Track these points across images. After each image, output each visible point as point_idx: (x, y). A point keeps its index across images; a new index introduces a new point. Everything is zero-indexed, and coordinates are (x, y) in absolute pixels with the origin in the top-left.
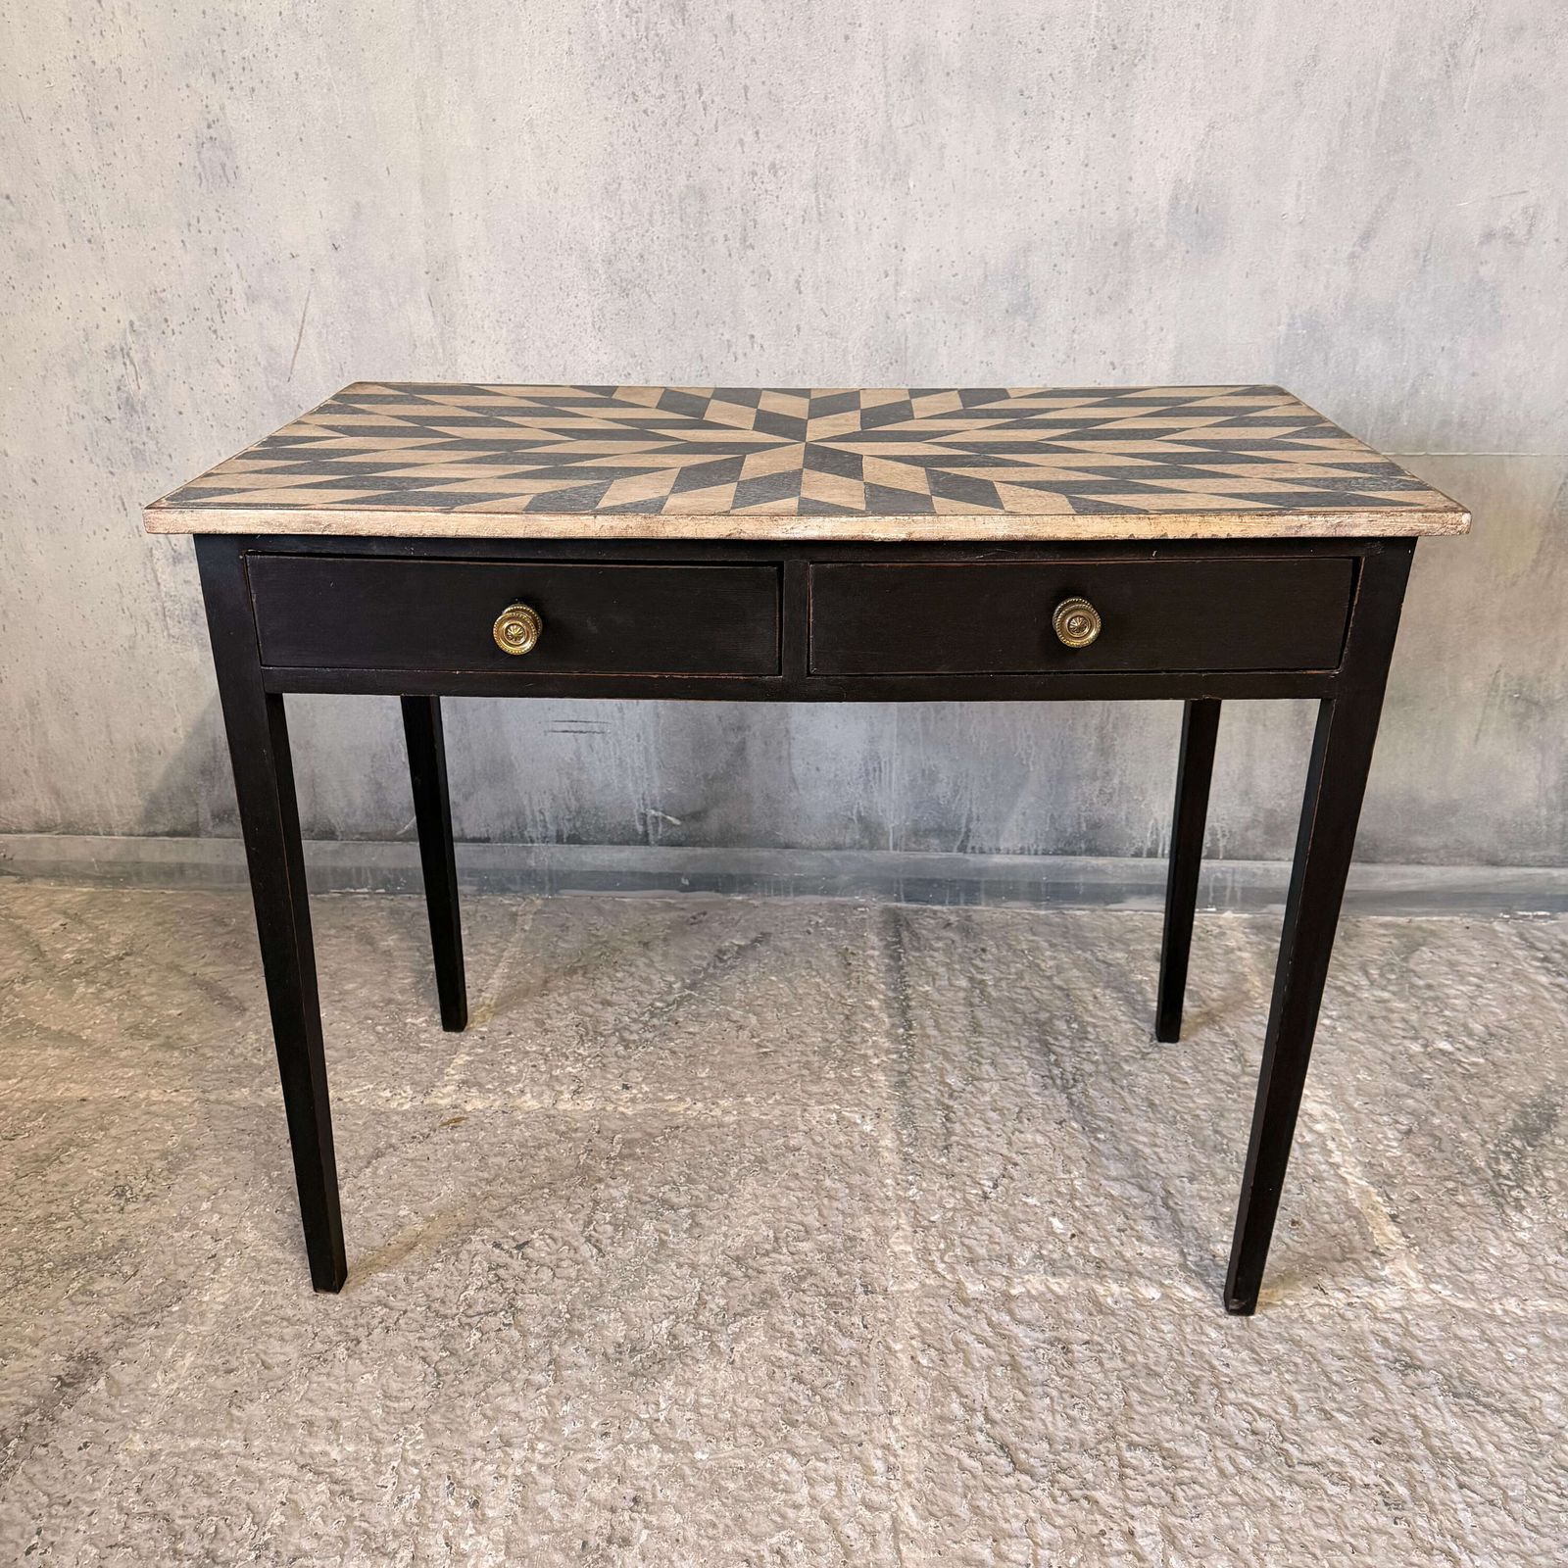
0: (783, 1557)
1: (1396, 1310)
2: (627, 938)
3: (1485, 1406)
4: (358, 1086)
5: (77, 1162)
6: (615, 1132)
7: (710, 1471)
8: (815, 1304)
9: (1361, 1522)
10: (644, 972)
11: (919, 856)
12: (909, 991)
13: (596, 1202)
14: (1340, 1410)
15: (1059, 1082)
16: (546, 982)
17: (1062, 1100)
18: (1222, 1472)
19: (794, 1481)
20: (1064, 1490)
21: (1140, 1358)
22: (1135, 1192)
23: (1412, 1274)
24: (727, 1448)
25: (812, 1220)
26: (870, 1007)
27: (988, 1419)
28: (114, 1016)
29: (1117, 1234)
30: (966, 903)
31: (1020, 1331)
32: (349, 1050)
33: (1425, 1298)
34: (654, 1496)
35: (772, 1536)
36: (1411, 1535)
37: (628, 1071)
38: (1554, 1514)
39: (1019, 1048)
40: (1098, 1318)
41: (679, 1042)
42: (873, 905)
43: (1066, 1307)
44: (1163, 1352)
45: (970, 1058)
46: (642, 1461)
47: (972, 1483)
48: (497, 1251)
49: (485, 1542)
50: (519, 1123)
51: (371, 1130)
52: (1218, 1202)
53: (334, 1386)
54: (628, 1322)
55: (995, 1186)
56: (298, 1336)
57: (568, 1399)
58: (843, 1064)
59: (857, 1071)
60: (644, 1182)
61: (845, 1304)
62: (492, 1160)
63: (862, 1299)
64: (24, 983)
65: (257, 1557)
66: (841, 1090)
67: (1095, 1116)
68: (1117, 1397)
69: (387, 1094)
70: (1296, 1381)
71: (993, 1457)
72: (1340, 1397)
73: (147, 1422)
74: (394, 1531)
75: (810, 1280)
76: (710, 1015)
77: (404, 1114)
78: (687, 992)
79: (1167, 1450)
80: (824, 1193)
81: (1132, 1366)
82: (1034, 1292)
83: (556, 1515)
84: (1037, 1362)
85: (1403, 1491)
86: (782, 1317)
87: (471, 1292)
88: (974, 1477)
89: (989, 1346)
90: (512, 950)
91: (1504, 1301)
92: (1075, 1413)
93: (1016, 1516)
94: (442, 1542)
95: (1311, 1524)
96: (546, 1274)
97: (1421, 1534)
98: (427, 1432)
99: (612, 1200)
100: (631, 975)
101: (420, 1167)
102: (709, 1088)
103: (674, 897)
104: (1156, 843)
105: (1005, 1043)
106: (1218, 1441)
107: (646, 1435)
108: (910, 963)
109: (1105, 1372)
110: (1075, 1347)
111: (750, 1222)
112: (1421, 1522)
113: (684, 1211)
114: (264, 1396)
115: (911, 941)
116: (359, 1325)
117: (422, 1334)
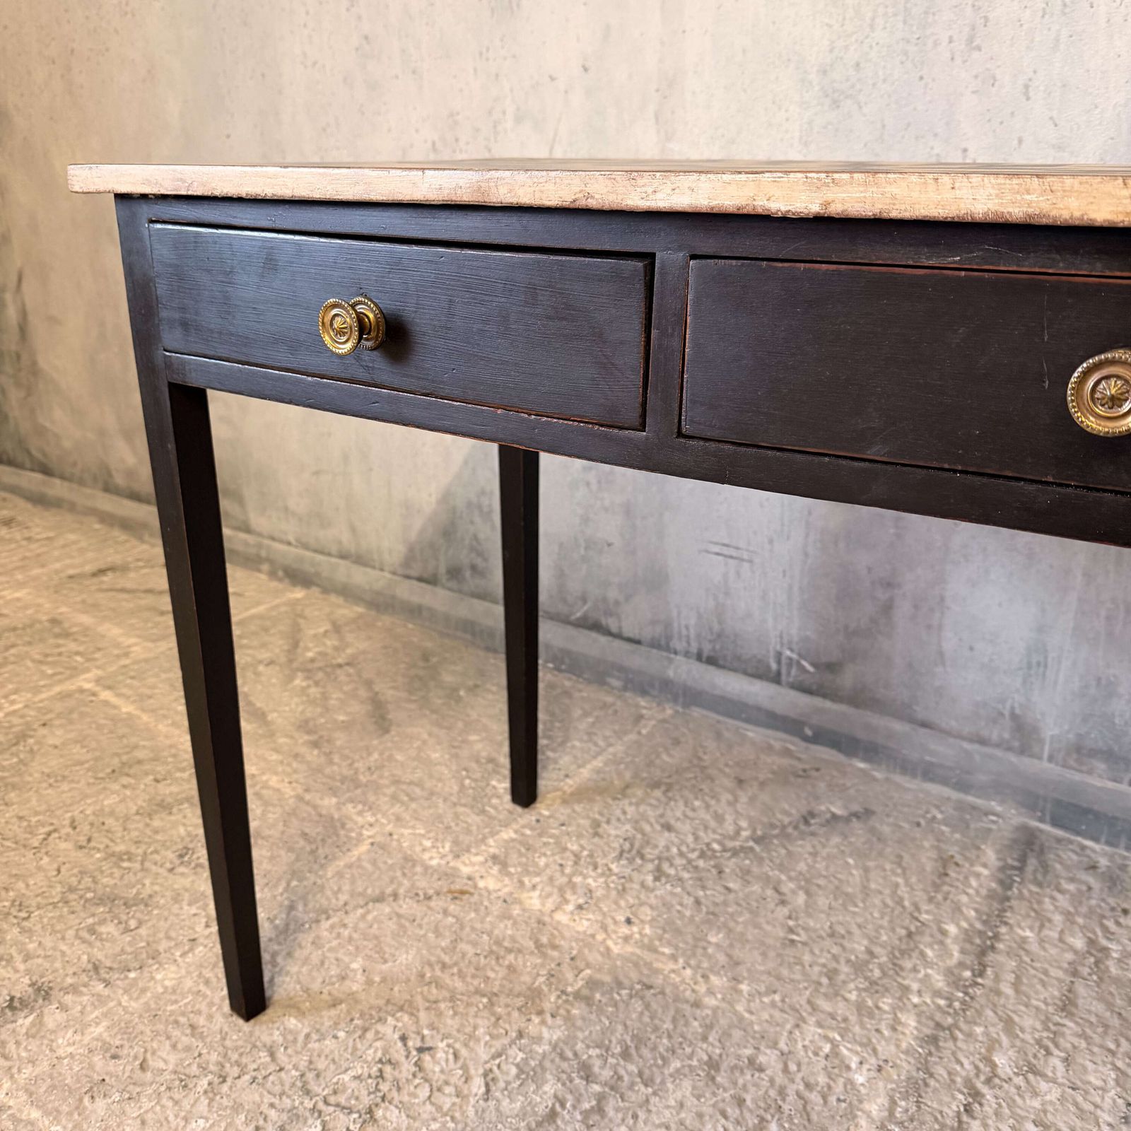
2: (727, 770)
4: (413, 827)
6: (588, 966)
10: (722, 807)
12: (1003, 930)
13: (520, 1035)
16: (627, 786)
26: (944, 933)
28: (300, 708)
32: (432, 793)
37: (642, 904)
39: (1113, 1053)
41: (713, 893)
42: (1008, 819)
45: (1039, 1042)
48: (400, 1044)
50: (509, 917)
51: (391, 873)
53: (171, 1118)
56: (188, 1049)
58: (874, 987)
59: (886, 1003)
60: (580, 1035)
62: (463, 946)
66: (853, 1018)
69: (428, 844)
73: (28, 1071)
76: (759, 877)
77: (426, 868)
78: (751, 844)
87: (346, 1077)
90: (619, 748)
96: (424, 1092)
99: (538, 1040)
100: (708, 807)
101: (402, 926)
102: (710, 957)
103: (796, 745)
105: (1097, 1039)
108: (1021, 897)
113: (596, 1088)
114: (116, 1097)
115: (1035, 871)
116: (238, 1064)
117: (276, 1101)
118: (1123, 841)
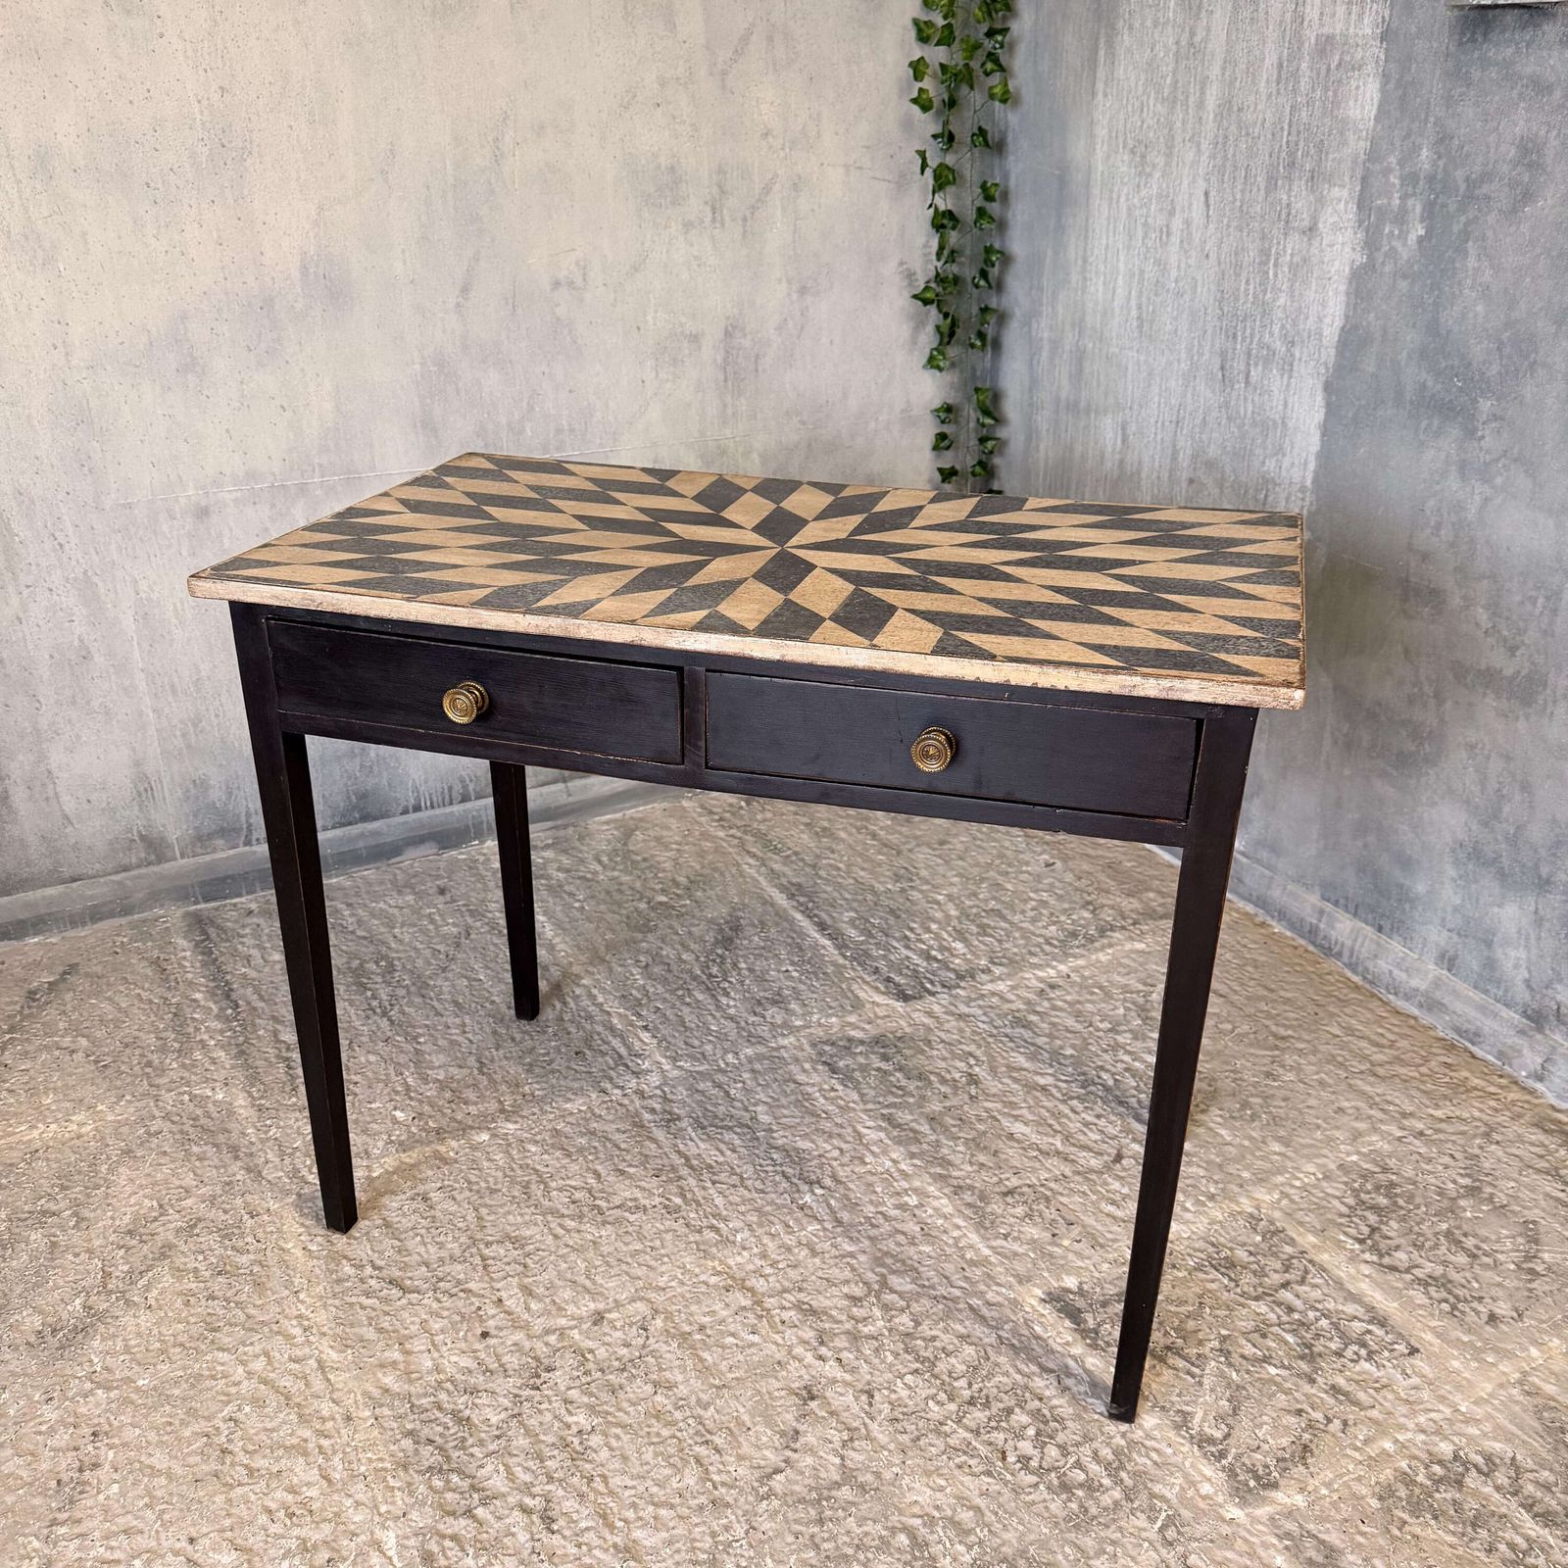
0: (235, 1421)
1: (657, 1088)
3: (722, 1128)
7: (155, 1389)
8: (211, 1240)
9: (654, 1230)
11: (208, 858)
12: (228, 977)
14: (630, 1166)
15: (378, 1010)
17: (384, 1023)
18: (556, 1237)
19: (230, 1368)
20: (445, 1292)
21: (483, 1185)
22: (456, 1071)
23: (663, 1060)
24: (164, 1368)
25: (189, 1180)
26: (195, 1000)
27: (375, 1267)
29: (448, 1105)
30: (262, 890)
33: (676, 1073)
34: (110, 1425)
35: (222, 1411)
36: (687, 1225)
38: (771, 1178)
40: (445, 1169)
41: (14, 1081)
42: (174, 915)
43: (419, 1170)
44: (499, 1174)
46: (91, 1405)
47: (374, 1314)
54: (41, 1313)
58: (182, 1053)
59: (198, 1055)
61: (236, 1231)
63: (250, 1222)
66: (186, 1074)
67: (414, 1027)
68: (471, 1216)
70: (597, 1159)
71: (385, 1291)
72: (628, 1158)
75: (200, 1226)
76: (39, 1050)
78: (8, 1036)
79: (515, 1237)
80: (194, 1158)
81: (478, 1192)
83: (24, 1474)
84: (404, 1215)
85: (678, 1201)
86: (183, 1260)
88: (374, 1310)
91: (724, 1057)
92: (442, 1238)
93: (413, 1323)
95: (622, 1245)
97: (693, 1222)
102: (58, 1110)
104: (418, 799)
106: (549, 1218)
107: (88, 1386)
108: (222, 954)
109: (458, 1203)
110: (432, 1195)
111: (132, 1201)
112: (691, 1215)
113: (67, 1213)
115: (218, 935)
118: (258, 886)
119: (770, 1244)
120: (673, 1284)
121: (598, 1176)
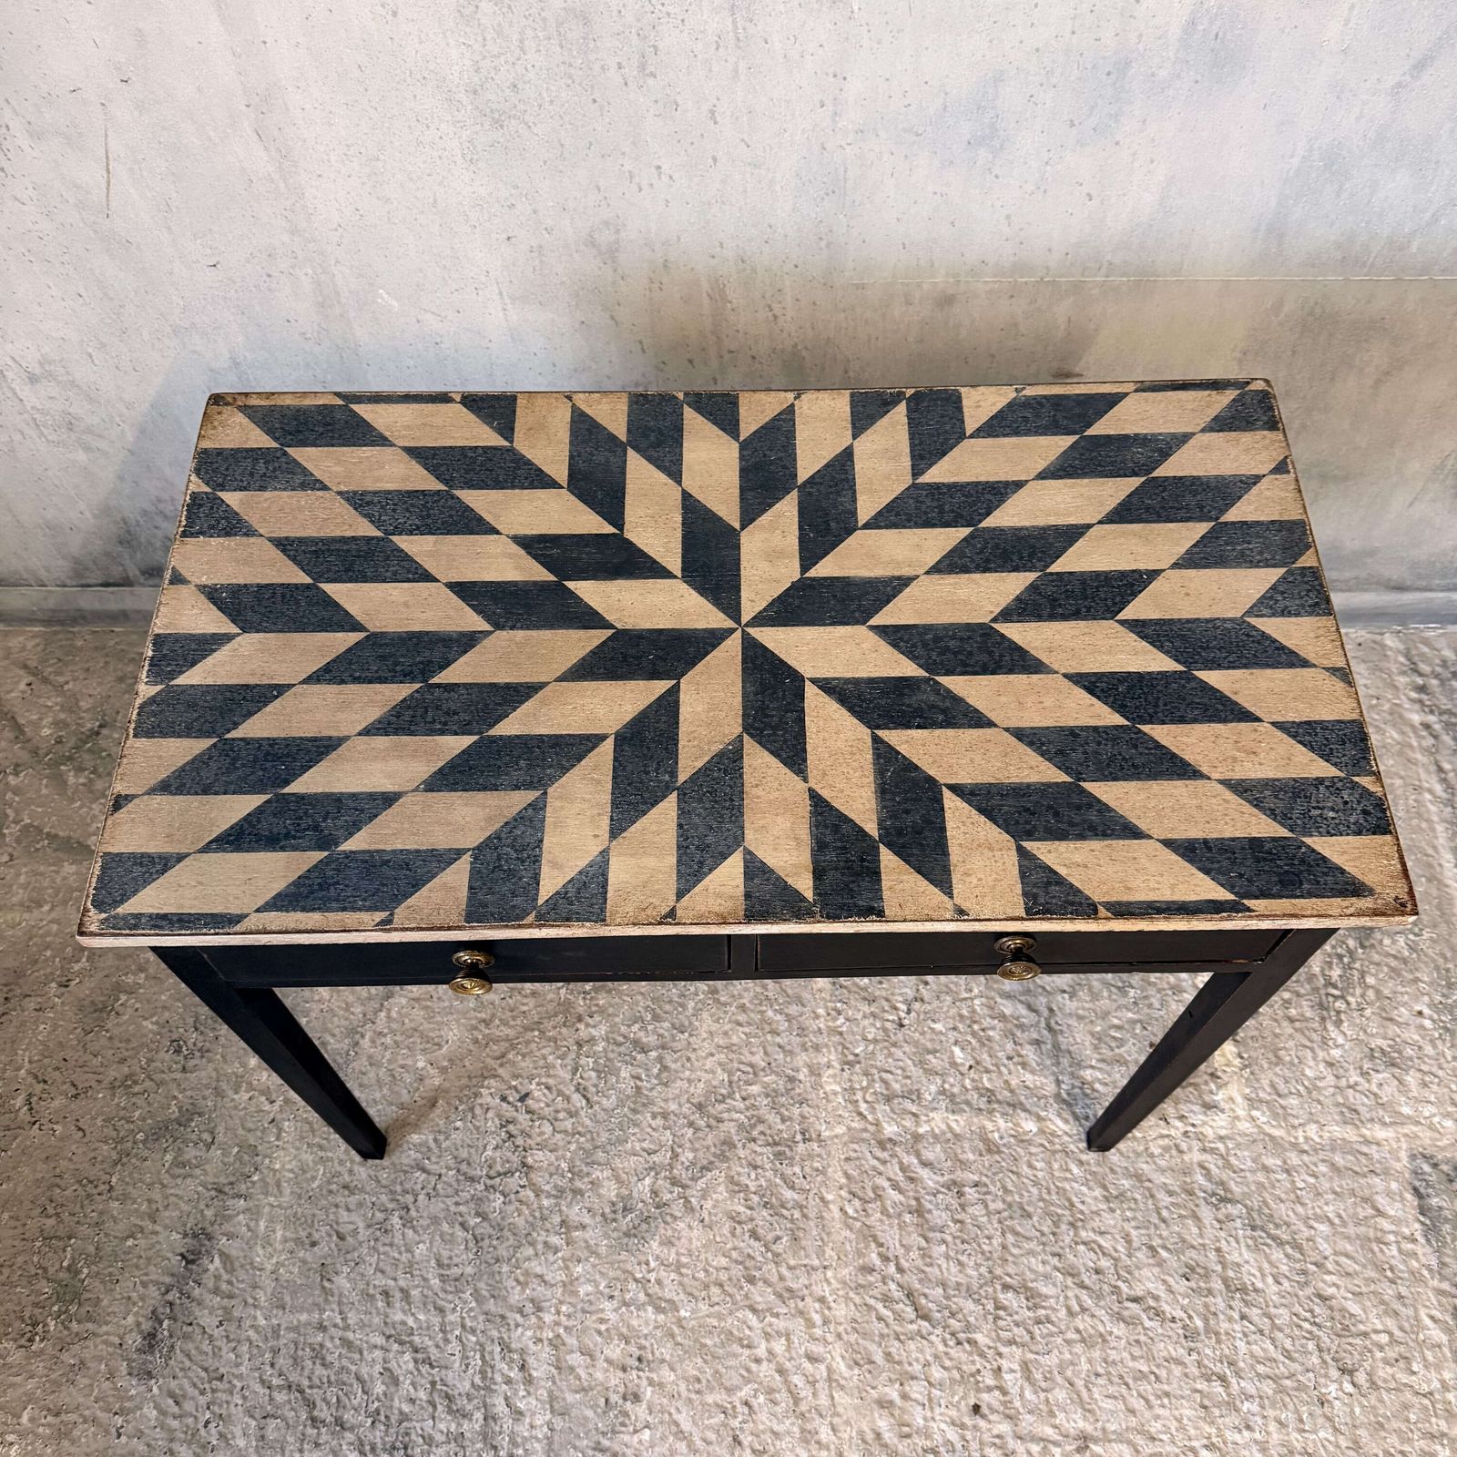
0: (750, 1408)
1: (1221, 1138)
3: (1274, 1238)
5: (130, 1011)
7: (693, 1329)
8: (765, 1154)
9: (1165, 1353)
13: (579, 1045)
14: (1165, 1247)
18: (1069, 1309)
19: (756, 1336)
20: (953, 1334)
21: (1017, 1198)
22: (1023, 1011)
23: (1239, 1100)
24: (703, 1307)
25: (758, 1059)
27: (900, 1270)
29: (1006, 1061)
31: (924, 1173)
33: (1244, 1126)
34: (653, 1353)
35: (741, 1389)
36: (1199, 1365)
38: (1304, 1341)
40: (986, 1158)
43: (962, 1147)
44: (1034, 1191)
46: (641, 1321)
47: (886, 1331)
48: (505, 1105)
49: (534, 1402)
52: (1092, 1022)
53: (398, 1256)
54: (617, 1179)
55: (909, 1012)
56: (360, 1205)
57: (579, 1261)
60: (617, 1020)
61: (788, 1152)
63: (801, 1146)
64: (17, 774)
65: (373, 1423)
68: (997, 1240)
70: (1134, 1218)
71: (901, 1305)
72: (1165, 1234)
73: (261, 1295)
74: (468, 1395)
75: (760, 1128)
79: (1031, 1289)
80: (767, 1028)
81: (1010, 1206)
82: (937, 1131)
83: (583, 1375)
84: (937, 1205)
85: (1199, 1323)
86: (738, 1169)
87: (489, 1153)
89: (901, 1192)
91: (1307, 1128)
92: (964, 1258)
93: (917, 1360)
94: (504, 1403)
95: (1129, 1357)
96: (548, 1128)
97: (1206, 1362)
98: (477, 1301)
99: (593, 1041)
101: (426, 1008)
106: (1069, 1281)
107: (642, 1297)
109: (988, 1214)
110: (967, 1190)
111: (708, 1064)
112: (1208, 1351)
113: (653, 1054)
114: (346, 1269)
116: (406, 1192)
117: (457, 1199)
119: (1275, 1436)
120: (1163, 1437)
121: (1128, 1241)
